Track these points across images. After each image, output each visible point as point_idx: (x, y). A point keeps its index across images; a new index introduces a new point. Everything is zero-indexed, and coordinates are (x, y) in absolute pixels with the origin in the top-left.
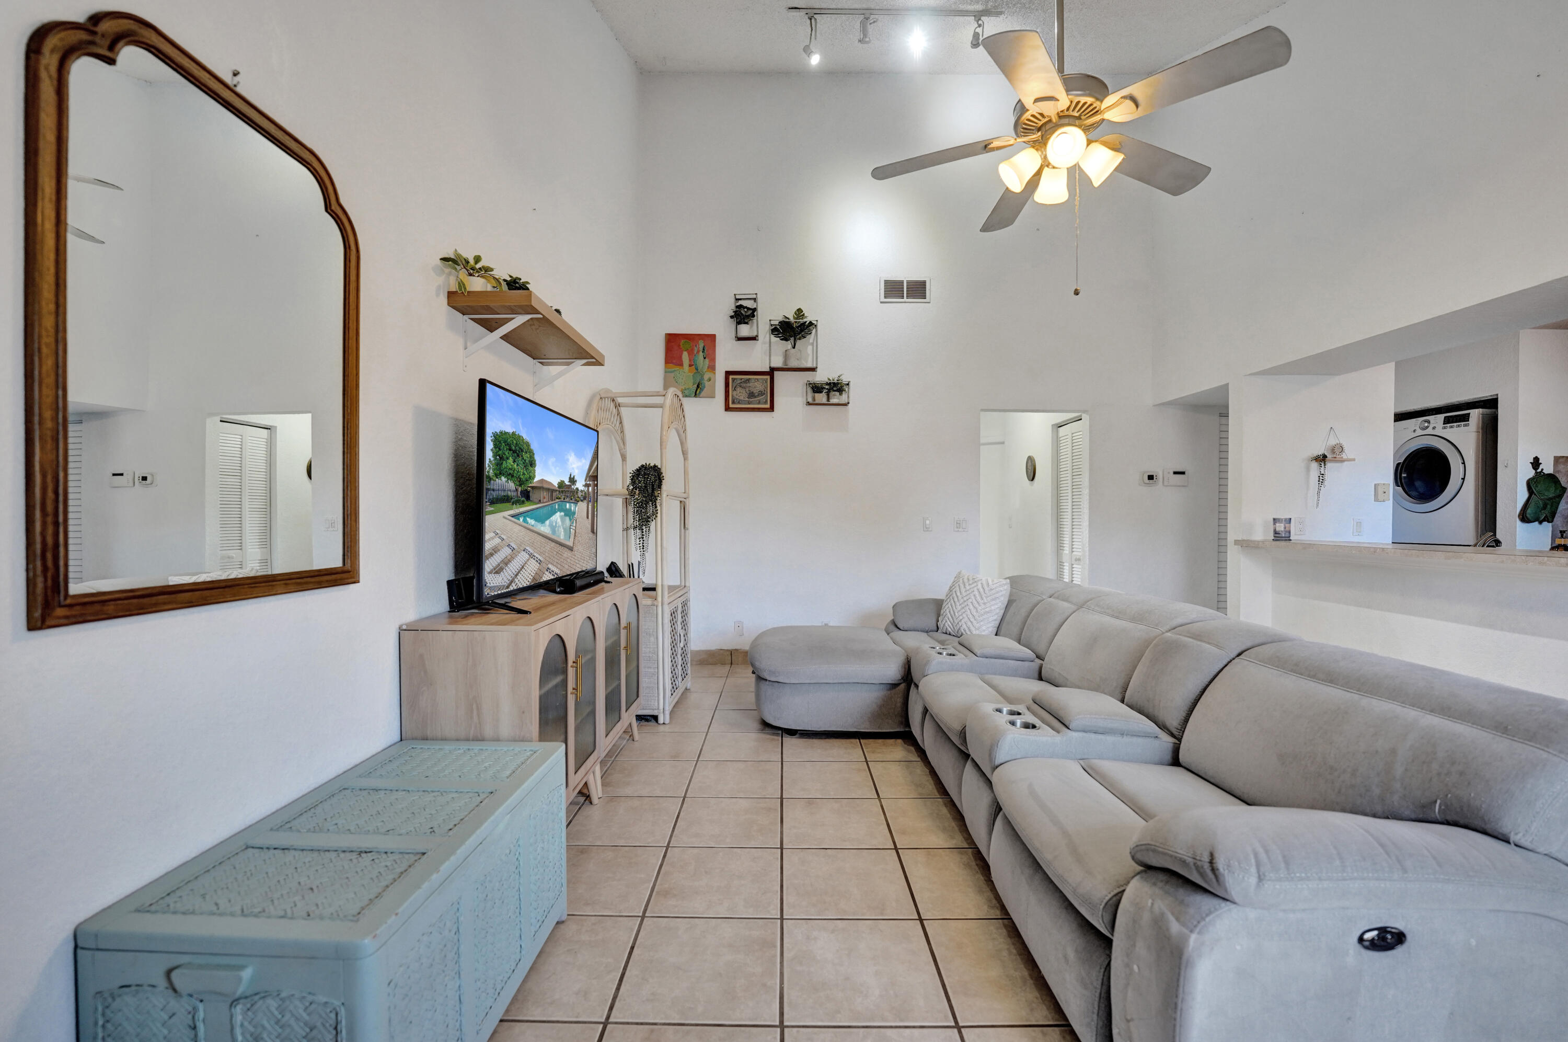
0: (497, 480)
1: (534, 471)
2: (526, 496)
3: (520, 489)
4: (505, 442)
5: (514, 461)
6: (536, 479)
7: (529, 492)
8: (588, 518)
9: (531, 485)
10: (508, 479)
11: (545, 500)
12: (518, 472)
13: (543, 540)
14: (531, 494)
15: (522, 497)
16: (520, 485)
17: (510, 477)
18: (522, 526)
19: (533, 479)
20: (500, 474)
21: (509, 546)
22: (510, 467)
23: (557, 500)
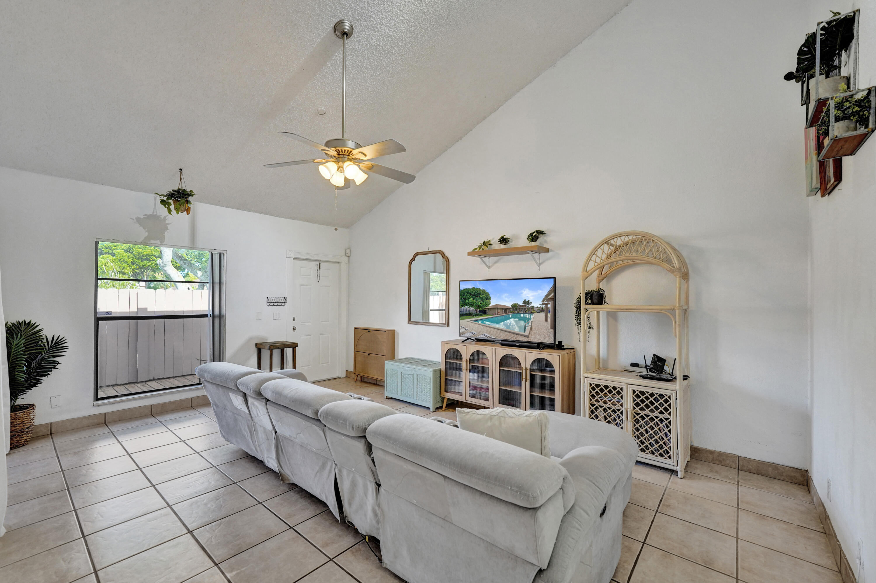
0: (462, 307)
1: (490, 302)
2: (484, 312)
3: (478, 310)
4: (467, 292)
5: (474, 299)
6: (491, 305)
7: (486, 311)
8: (546, 320)
9: (487, 308)
10: (469, 307)
11: (498, 314)
12: (476, 303)
13: (499, 331)
14: (487, 311)
15: (480, 313)
16: (479, 308)
17: (471, 305)
18: (480, 325)
19: (489, 305)
20: (464, 305)
21: (471, 332)
22: (471, 302)
23: (511, 313)
